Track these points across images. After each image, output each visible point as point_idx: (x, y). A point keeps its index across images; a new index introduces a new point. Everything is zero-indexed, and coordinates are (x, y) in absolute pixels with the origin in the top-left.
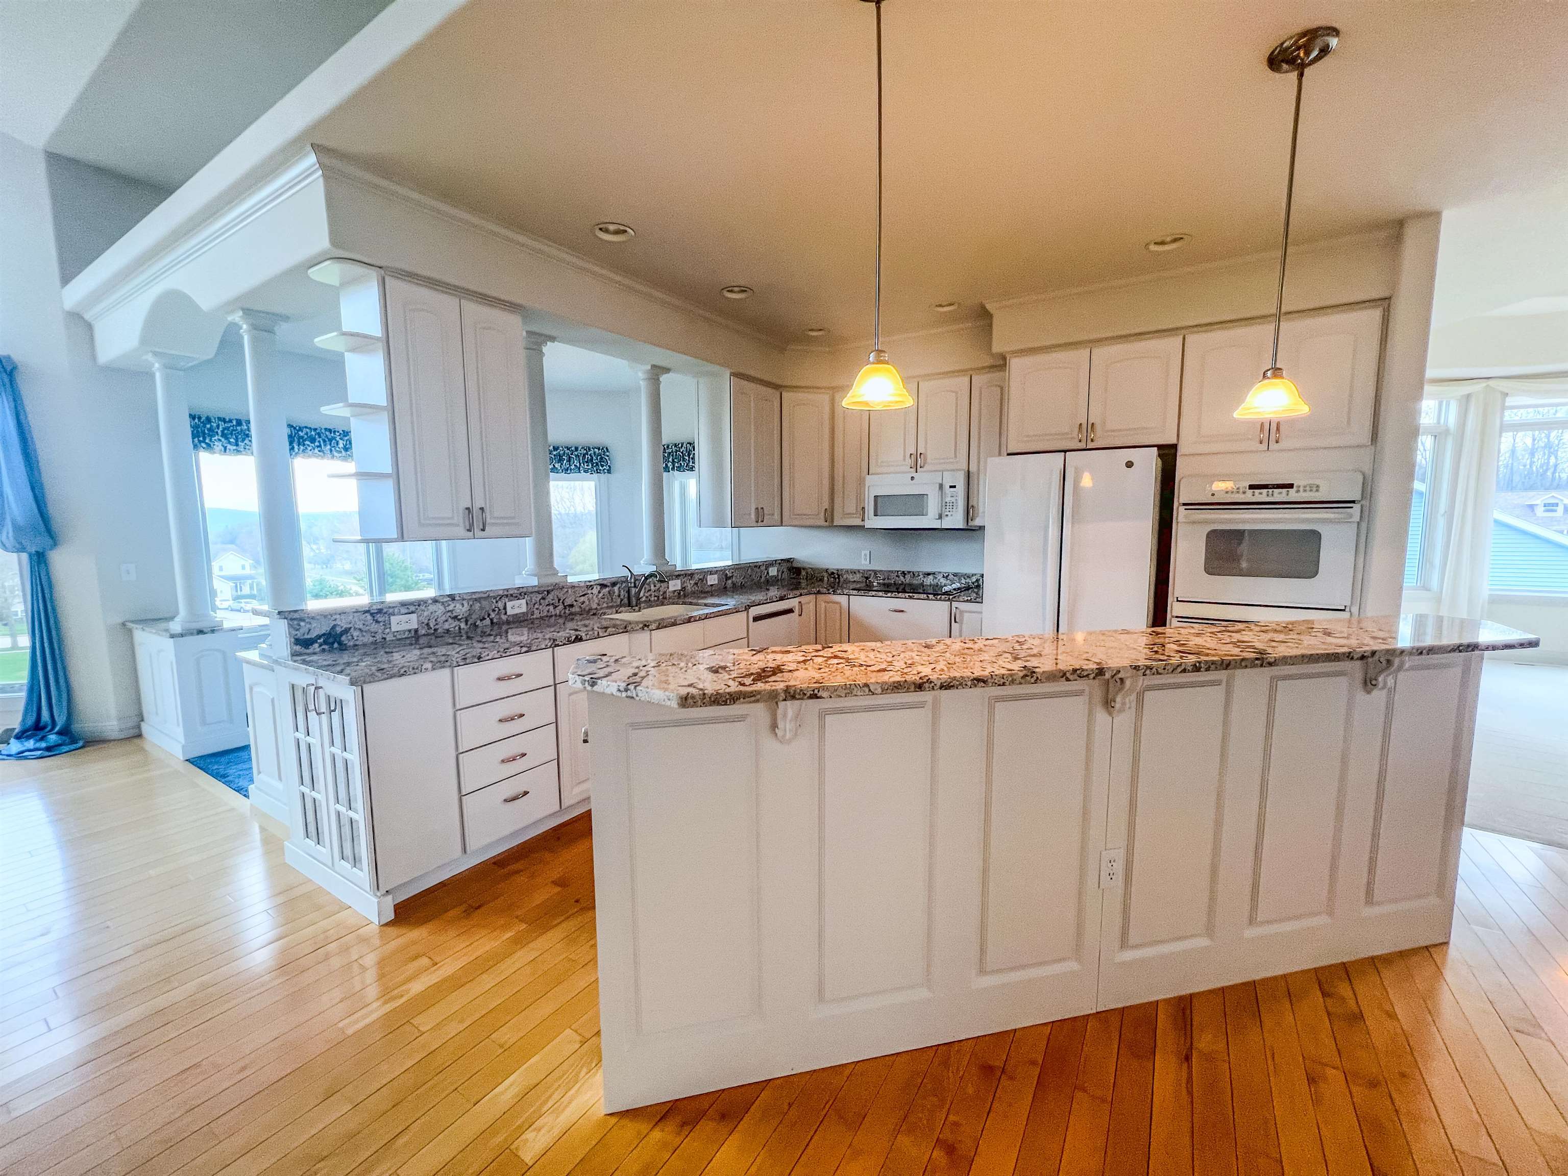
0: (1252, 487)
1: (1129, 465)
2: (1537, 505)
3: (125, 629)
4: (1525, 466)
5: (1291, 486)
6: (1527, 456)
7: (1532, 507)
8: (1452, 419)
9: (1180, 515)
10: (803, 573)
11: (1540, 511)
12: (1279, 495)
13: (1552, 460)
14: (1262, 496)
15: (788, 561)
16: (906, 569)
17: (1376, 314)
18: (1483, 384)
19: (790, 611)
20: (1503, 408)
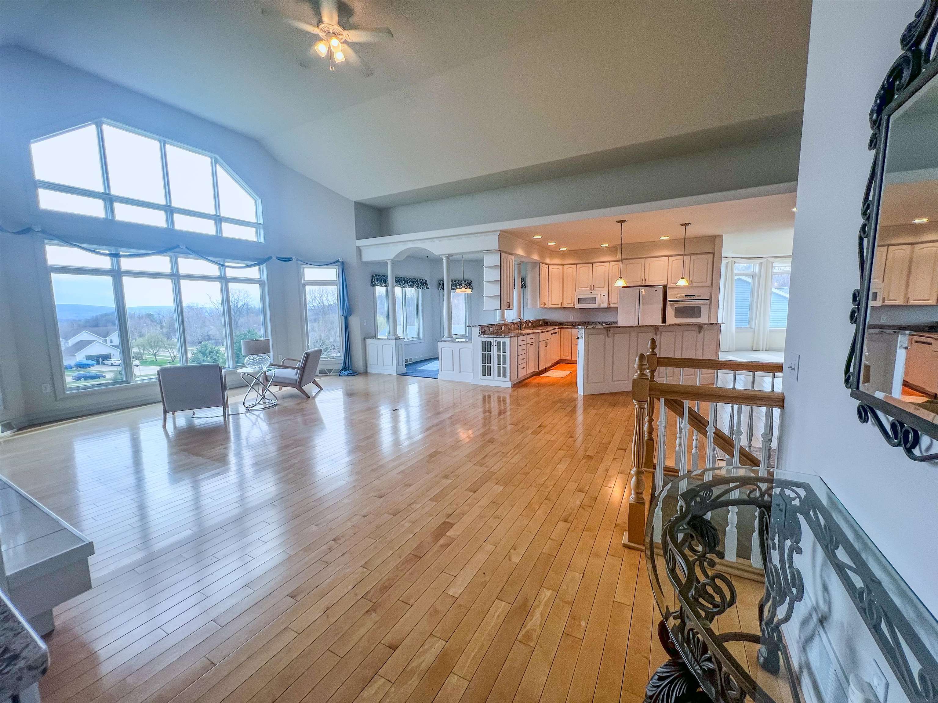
0: (685, 296)
1: (656, 291)
3: (364, 339)
5: (694, 296)
8: (757, 270)
9: (668, 303)
10: (549, 323)
12: (692, 298)
14: (688, 298)
15: (544, 319)
16: (586, 321)
17: (712, 255)
18: (766, 259)
19: (556, 333)
20: (772, 267)
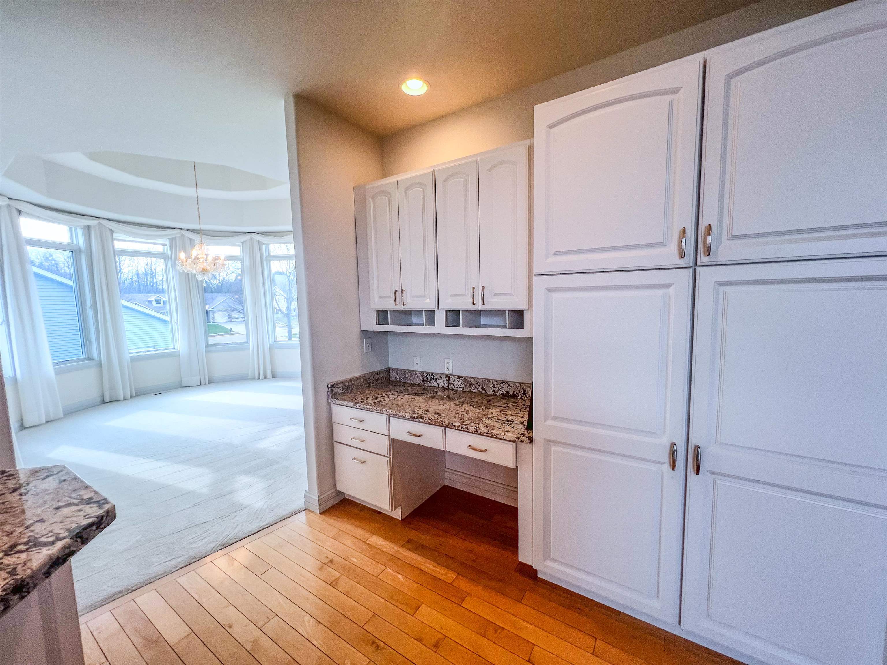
2: (153, 300)
4: (144, 282)
6: (144, 277)
7: (150, 302)
8: (81, 242)
11: (154, 303)
13: (155, 280)
